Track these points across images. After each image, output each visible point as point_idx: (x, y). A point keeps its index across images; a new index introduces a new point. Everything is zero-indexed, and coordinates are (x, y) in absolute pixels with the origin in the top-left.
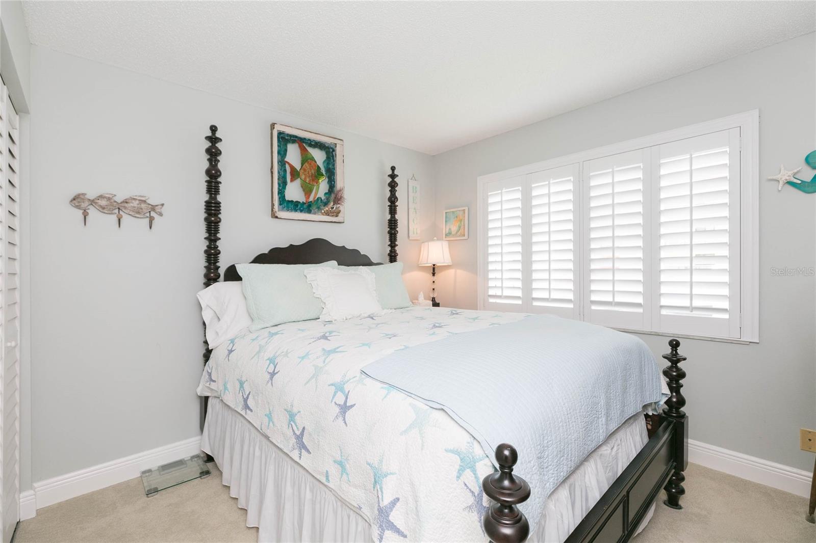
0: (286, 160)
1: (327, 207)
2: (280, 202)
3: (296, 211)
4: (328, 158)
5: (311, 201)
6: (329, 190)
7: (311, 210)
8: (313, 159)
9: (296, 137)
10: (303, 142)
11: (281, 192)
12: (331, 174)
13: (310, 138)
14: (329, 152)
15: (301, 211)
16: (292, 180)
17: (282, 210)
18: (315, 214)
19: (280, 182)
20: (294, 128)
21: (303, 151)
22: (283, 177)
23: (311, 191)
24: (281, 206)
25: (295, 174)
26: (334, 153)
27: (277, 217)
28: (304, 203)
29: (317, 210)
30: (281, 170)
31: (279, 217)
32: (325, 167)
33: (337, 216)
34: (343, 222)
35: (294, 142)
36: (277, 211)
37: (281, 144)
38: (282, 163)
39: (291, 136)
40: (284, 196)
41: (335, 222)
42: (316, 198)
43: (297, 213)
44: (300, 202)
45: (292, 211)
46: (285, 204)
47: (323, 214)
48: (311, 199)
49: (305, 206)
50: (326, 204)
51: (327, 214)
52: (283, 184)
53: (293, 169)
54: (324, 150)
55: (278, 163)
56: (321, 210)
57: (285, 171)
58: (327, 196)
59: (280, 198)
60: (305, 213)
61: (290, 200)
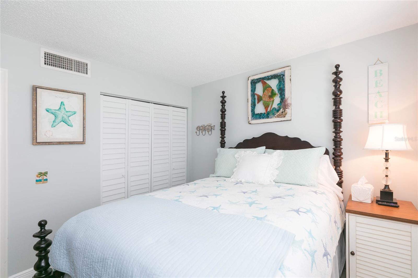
0: (255, 93)
1: (279, 112)
2: (252, 116)
3: (260, 118)
4: (280, 82)
5: (269, 111)
6: (280, 102)
7: (269, 116)
8: (270, 87)
9: (260, 78)
10: (264, 80)
11: (253, 111)
12: (282, 90)
13: (268, 75)
14: (281, 78)
15: (263, 118)
16: (258, 103)
17: (254, 119)
18: (271, 118)
19: (252, 105)
20: (259, 74)
21: (264, 84)
22: (254, 102)
23: (268, 106)
24: (253, 118)
25: (260, 99)
26: (284, 77)
27: (250, 124)
28: (265, 113)
29: (273, 115)
30: (253, 99)
31: (251, 123)
32: (277, 88)
33: (284, 117)
34: (291, 120)
35: (259, 82)
36: (250, 120)
37: (253, 86)
38: (253, 95)
39: (257, 79)
40: (254, 112)
41: (284, 121)
42: (272, 109)
43: (261, 119)
44: (262, 113)
45: (258, 119)
46: (255, 116)
47: (276, 117)
48: (269, 110)
49: (265, 115)
50: (278, 111)
51: (278, 116)
52: (253, 106)
53: (259, 96)
54: (277, 78)
55: (251, 96)
56: (275, 115)
57: (255, 99)
58: (279, 105)
59: (252, 114)
60: (265, 118)
61: (257, 113)
